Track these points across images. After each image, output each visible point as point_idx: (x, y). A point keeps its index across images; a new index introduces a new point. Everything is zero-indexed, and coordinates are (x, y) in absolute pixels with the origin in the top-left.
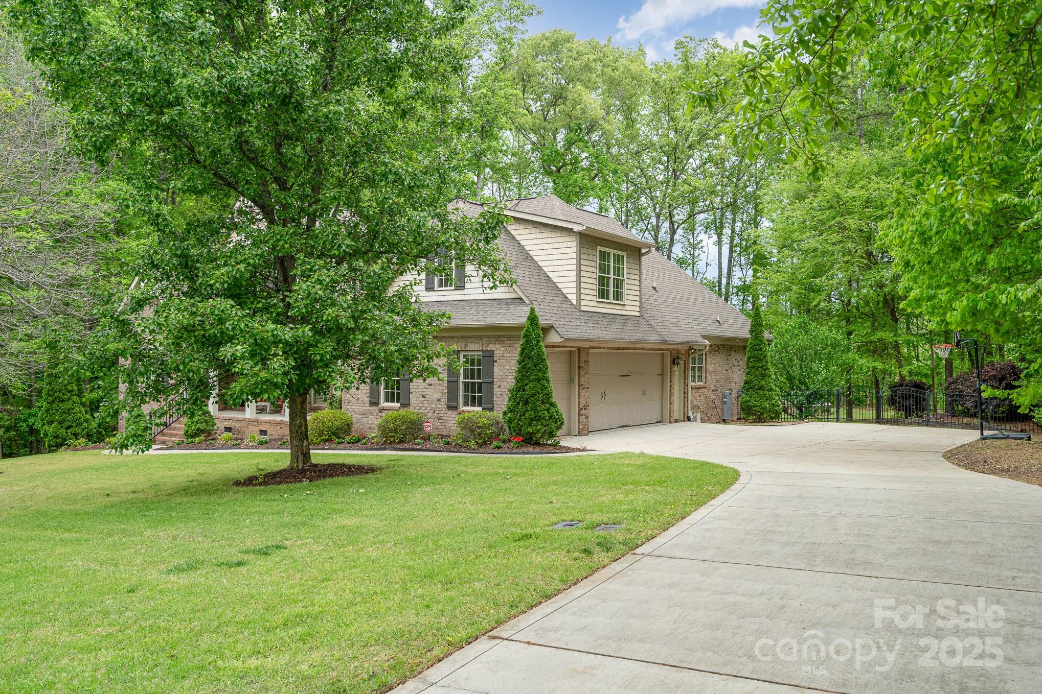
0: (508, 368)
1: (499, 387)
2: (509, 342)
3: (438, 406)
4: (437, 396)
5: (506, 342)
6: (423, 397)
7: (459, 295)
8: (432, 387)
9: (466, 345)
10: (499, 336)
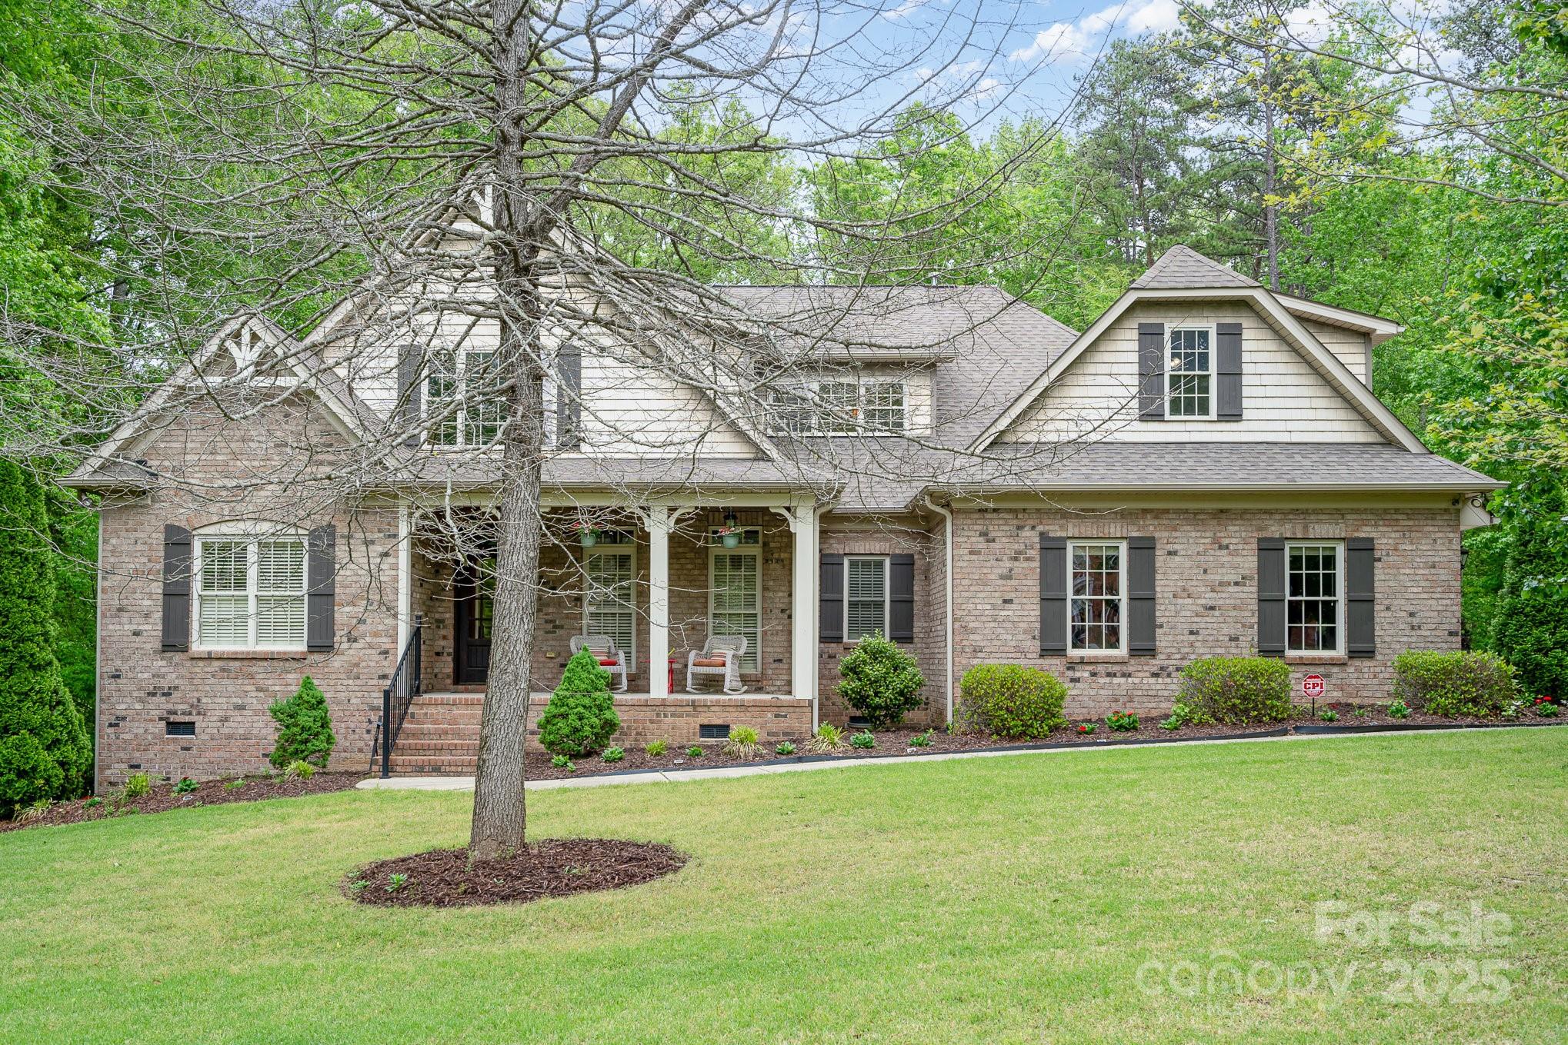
0: (1407, 571)
1: (1388, 608)
2: (1411, 523)
3: (1234, 651)
4: (1227, 630)
5: (1402, 523)
6: (1192, 633)
7: (1228, 433)
8: (1217, 613)
9: (1306, 528)
10: (1386, 511)
